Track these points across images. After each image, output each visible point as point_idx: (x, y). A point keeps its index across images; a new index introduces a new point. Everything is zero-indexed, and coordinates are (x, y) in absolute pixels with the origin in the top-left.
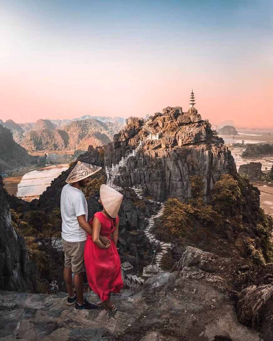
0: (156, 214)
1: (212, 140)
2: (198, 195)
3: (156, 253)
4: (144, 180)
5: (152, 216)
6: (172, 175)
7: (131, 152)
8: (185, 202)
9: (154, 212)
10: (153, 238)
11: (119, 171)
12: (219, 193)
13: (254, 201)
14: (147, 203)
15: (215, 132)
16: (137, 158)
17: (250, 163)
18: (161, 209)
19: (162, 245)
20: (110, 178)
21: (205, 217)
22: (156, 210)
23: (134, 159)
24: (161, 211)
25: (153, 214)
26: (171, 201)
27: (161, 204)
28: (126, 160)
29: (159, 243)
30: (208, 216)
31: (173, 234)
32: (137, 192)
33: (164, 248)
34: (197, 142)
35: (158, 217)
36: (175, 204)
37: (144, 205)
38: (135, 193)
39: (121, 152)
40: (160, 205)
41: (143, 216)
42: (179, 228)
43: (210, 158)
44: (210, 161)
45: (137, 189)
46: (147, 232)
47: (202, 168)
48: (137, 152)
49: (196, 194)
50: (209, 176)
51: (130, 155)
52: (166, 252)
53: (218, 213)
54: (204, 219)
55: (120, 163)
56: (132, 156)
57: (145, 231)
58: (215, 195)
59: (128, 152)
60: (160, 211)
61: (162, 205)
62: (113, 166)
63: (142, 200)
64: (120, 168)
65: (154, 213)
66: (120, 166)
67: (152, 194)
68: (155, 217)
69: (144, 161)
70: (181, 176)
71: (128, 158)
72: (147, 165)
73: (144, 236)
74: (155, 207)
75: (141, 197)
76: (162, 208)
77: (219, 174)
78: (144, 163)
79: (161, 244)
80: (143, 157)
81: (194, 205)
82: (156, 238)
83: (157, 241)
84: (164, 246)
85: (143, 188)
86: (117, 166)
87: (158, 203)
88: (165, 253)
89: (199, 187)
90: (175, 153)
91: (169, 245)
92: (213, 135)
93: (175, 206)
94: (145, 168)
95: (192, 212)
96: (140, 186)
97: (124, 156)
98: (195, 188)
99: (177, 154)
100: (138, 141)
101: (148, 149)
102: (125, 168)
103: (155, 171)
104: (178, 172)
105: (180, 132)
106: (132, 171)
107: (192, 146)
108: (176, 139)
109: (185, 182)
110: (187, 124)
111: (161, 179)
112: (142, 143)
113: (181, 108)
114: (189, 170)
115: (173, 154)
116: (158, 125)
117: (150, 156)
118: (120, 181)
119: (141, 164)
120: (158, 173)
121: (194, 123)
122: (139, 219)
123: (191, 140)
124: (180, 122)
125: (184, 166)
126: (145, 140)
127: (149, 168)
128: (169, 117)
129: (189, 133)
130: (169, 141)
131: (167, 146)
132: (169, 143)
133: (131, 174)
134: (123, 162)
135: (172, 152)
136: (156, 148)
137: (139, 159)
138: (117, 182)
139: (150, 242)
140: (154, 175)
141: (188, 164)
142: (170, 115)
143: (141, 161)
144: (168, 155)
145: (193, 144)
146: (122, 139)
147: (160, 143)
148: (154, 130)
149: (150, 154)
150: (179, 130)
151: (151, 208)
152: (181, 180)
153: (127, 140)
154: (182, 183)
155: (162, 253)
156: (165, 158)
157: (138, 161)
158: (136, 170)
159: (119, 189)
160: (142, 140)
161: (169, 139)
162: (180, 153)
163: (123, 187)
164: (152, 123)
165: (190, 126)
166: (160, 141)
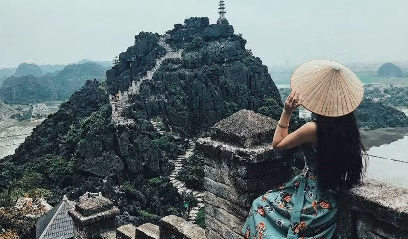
0: (184, 154)
3: (189, 208)
4: (165, 110)
5: (179, 156)
6: (201, 102)
7: (145, 74)
9: (181, 151)
10: (183, 187)
11: (129, 100)
14: (171, 140)
15: (250, 51)
16: (153, 82)
18: (189, 147)
19: (196, 196)
20: (116, 109)
22: (183, 149)
23: (149, 83)
27: (190, 141)
28: (139, 85)
29: (191, 193)
32: (156, 127)
33: (198, 199)
34: (231, 60)
35: (187, 157)
38: (154, 127)
39: (131, 75)
40: (188, 142)
41: (165, 157)
43: (248, 80)
44: (249, 84)
45: (155, 123)
46: (173, 178)
47: (239, 92)
48: (154, 74)
50: (248, 103)
51: (144, 78)
52: (201, 205)
55: (129, 90)
56: (147, 80)
59: (141, 75)
60: (189, 150)
62: (120, 94)
63: (164, 135)
64: (130, 96)
65: (181, 153)
66: (130, 93)
68: (182, 158)
69: (163, 86)
70: (214, 103)
71: (140, 83)
72: (167, 90)
73: (170, 185)
74: (182, 144)
75: (162, 132)
76: (192, 145)
78: (163, 88)
80: (162, 80)
82: (187, 186)
83: (188, 191)
84: (198, 197)
85: (163, 121)
86: (126, 94)
87: (186, 139)
90: (205, 74)
94: (165, 94)
96: (159, 118)
97: (135, 79)
99: (207, 74)
100: (153, 60)
101: (168, 70)
102: (138, 95)
103: (178, 98)
104: (210, 98)
105: (209, 47)
106: (148, 99)
107: (225, 65)
108: (204, 57)
109: (219, 111)
110: (217, 39)
111: (187, 109)
112: (159, 63)
113: (207, 19)
114: (223, 95)
115: (202, 75)
116: (178, 41)
117: (170, 78)
118: (131, 113)
119: (160, 89)
120: (184, 101)
121: (226, 37)
122: (160, 161)
123: (224, 57)
124: (208, 35)
125: (217, 89)
126: (163, 59)
127: (170, 94)
128: (194, 30)
129: (220, 48)
130: (196, 59)
131: (193, 65)
132: (195, 62)
133: (147, 102)
134: (134, 88)
135: (199, 72)
136: (180, 68)
137: (156, 83)
138: (128, 114)
139: (179, 192)
140: (178, 102)
141: (221, 88)
142: (194, 27)
143: (160, 86)
144: (196, 76)
145: (226, 63)
146: (131, 58)
147: (184, 62)
148: (174, 47)
149: (171, 76)
150: (208, 45)
151: (177, 147)
152: (214, 109)
153: (138, 59)
154: (215, 111)
155: (196, 208)
156: (191, 81)
157: (156, 85)
158: (153, 97)
159: (131, 122)
160: (160, 59)
161: (194, 56)
162: (211, 73)
163: (135, 119)
164: (171, 38)
165: (221, 40)
166: (184, 60)
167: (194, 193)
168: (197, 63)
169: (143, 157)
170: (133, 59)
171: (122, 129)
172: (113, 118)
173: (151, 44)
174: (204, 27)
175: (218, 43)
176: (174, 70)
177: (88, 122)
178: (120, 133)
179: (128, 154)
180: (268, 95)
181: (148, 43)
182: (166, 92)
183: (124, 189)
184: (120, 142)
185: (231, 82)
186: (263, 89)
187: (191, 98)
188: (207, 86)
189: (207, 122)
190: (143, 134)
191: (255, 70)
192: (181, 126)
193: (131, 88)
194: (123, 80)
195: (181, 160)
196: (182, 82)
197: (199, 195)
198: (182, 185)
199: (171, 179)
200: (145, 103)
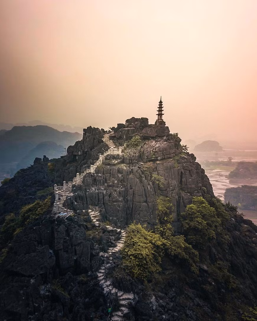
0: (115, 246)
1: (181, 157)
2: (167, 221)
3: (112, 312)
4: (103, 200)
5: (110, 249)
6: (135, 195)
7: (89, 167)
8: (151, 230)
9: (112, 243)
10: (110, 285)
11: (72, 190)
12: (193, 221)
13: (247, 242)
14: (105, 231)
15: (185, 147)
16: (95, 175)
17: (242, 186)
18: (121, 238)
19: (121, 298)
20: (59, 199)
21: (176, 253)
22: (115, 241)
23: (92, 176)
24: (122, 242)
25: (111, 247)
26: (134, 227)
27: (122, 231)
28: (82, 177)
29: (116, 293)
30: (180, 251)
31: (136, 278)
32: (93, 217)
33: (123, 302)
34: (165, 159)
35: (117, 250)
36: (138, 232)
37: (101, 234)
38: (91, 217)
39: (77, 167)
40: (120, 233)
41: (97, 249)
42: (144, 268)
43: (180, 177)
44: (180, 180)
45: (93, 213)
46: (101, 275)
47: (170, 188)
48: (96, 168)
49: (164, 219)
50: (178, 198)
51: (87, 171)
52: (125, 310)
53: (192, 247)
54: (175, 254)
55: (74, 181)
56: (90, 173)
57: (98, 274)
58: (186, 223)
59: (85, 167)
60: (120, 241)
61: (124, 233)
62: (64, 184)
63: (99, 226)
64: (74, 186)
65: (112, 245)
66: (74, 183)
67: (111, 218)
68: (113, 251)
69: (103, 179)
70: (146, 196)
71: (84, 175)
72: (107, 183)
73: (97, 284)
74: (114, 236)
75: (98, 222)
76: (123, 237)
77: (191, 197)
78: (103, 181)
79: (120, 295)
80: (103, 174)
81: (162, 234)
82: (114, 285)
83: (114, 291)
84: (123, 299)
85: (100, 211)
86: (70, 185)
87: (119, 230)
88: (125, 312)
89: (166, 211)
90: (140, 170)
91: (131, 296)
92: (183, 151)
93: (139, 236)
94: (105, 186)
95: (159, 243)
96: (97, 208)
97: (80, 172)
98: (162, 212)
99: (141, 171)
100: (98, 155)
101: (109, 164)
102: (81, 186)
103: (115, 190)
104: (142, 192)
105: (146, 146)
106: (89, 190)
107: (158, 162)
108: (140, 155)
109: (150, 204)
110: (153, 138)
111: (123, 200)
112: (101, 157)
113: (147, 119)
114: (155, 190)
115: (137, 171)
116: (120, 138)
117: (110, 172)
118: (72, 203)
119: (100, 181)
120: (120, 193)
121: (161, 137)
122: (92, 254)
123: (157, 156)
124: (146, 135)
125: (149, 184)
126: (105, 154)
127: (109, 186)
128: (134, 130)
129: (155, 148)
130: (133, 156)
131: (131, 162)
132: (133, 158)
133: (87, 193)
134: (78, 180)
135: (135, 168)
136: (119, 163)
137: (97, 176)
138: (69, 204)
139: (105, 292)
140: (115, 195)
141: (154, 183)
142: (135, 127)
143: (100, 178)
144: (132, 172)
145: (160, 160)
146: (78, 152)
147: (123, 158)
148: (117, 143)
149: (111, 170)
150: (145, 144)
151: (109, 238)
152: (146, 202)
153: (85, 153)
154: (146, 204)
155: (120, 313)
156: (128, 175)
157: (97, 178)
158: (93, 189)
159: (71, 213)
160: (103, 154)
161: (132, 153)
162: (145, 170)
163: (75, 210)
164: (114, 135)
165: (157, 140)
166: (123, 156)
167: (119, 294)
168: (134, 160)
169: (75, 250)
170: (80, 153)
171: (60, 221)
172: (54, 208)
173: (97, 139)
174: (143, 127)
175: (154, 142)
176: (114, 165)
177: (30, 210)
178: (59, 225)
179: (62, 247)
180: (198, 192)
181: (94, 139)
182: (106, 184)
183: (51, 290)
184: (56, 235)
185: (162, 179)
186: (193, 186)
187: (126, 191)
188: (141, 181)
189: (139, 214)
190: (80, 226)
191: (186, 168)
192: (116, 216)
193: (75, 179)
194: (69, 171)
195: (112, 252)
196: (120, 175)
197: (124, 297)
198: (108, 283)
199: (99, 275)
200: (86, 194)
